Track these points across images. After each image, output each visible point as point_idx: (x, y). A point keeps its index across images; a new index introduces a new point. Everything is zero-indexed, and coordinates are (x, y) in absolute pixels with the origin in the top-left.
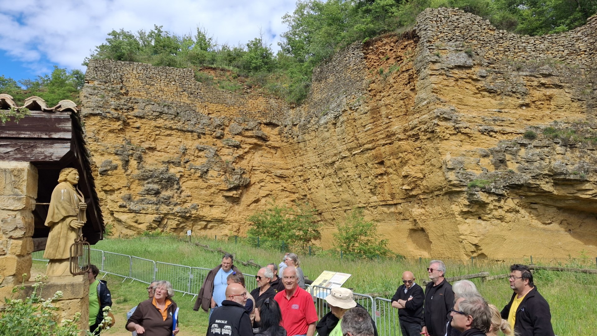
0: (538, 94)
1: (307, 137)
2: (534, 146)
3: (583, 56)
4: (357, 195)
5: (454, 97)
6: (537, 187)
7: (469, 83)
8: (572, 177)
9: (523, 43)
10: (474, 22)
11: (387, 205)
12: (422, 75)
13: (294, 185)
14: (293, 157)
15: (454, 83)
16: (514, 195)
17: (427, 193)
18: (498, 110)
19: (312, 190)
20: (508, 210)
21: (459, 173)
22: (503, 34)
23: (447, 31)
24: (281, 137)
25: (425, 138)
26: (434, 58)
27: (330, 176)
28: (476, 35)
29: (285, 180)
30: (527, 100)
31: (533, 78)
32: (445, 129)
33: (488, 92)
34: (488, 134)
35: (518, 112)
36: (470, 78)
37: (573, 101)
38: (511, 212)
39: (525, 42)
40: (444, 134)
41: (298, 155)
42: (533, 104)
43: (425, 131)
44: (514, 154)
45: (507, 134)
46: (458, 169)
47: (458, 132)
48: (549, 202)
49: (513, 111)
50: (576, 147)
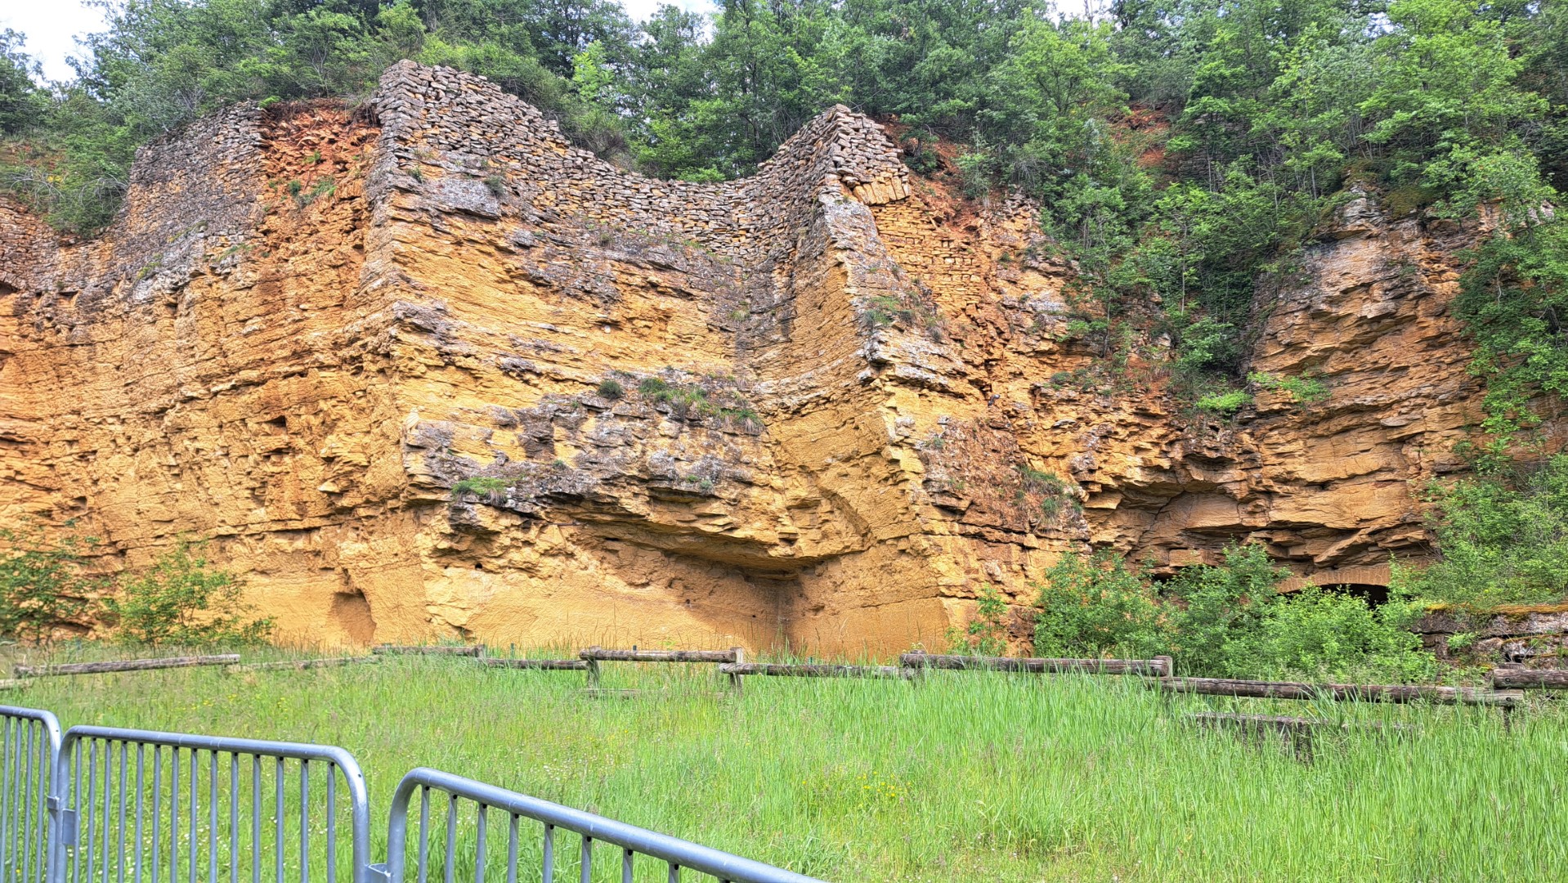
0: (640, 304)
1: (98, 333)
2: (616, 415)
3: (743, 239)
4: (217, 504)
5: (449, 282)
6: (613, 503)
7: (489, 254)
8: (684, 487)
9: (626, 188)
10: (519, 119)
11: (288, 531)
12: (377, 216)
13: (51, 466)
14: (54, 387)
15: (451, 249)
16: (564, 518)
17: (375, 504)
18: (548, 326)
19: (102, 485)
20: (546, 551)
21: (433, 457)
22: (585, 159)
23: (448, 124)
24: (20, 324)
25: (374, 368)
26: (406, 181)
27: (152, 446)
28: (520, 148)
29: (22, 452)
30: (615, 314)
31: (633, 269)
32: (416, 353)
33: (531, 281)
34: (518, 375)
35: (592, 337)
36: (491, 243)
37: (711, 330)
38: (553, 556)
39: (630, 188)
40: (412, 364)
41: (68, 380)
42: (629, 325)
43: (374, 352)
44: (573, 428)
45: (563, 381)
46: (433, 449)
47: (447, 364)
48: (642, 538)
49: (582, 333)
50: (702, 426)
